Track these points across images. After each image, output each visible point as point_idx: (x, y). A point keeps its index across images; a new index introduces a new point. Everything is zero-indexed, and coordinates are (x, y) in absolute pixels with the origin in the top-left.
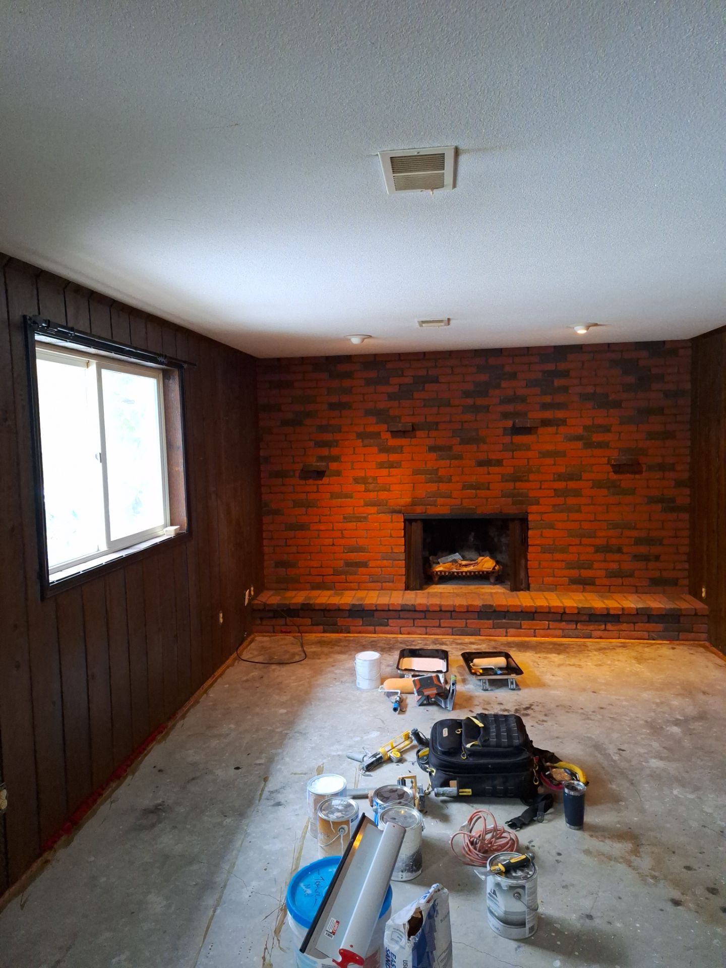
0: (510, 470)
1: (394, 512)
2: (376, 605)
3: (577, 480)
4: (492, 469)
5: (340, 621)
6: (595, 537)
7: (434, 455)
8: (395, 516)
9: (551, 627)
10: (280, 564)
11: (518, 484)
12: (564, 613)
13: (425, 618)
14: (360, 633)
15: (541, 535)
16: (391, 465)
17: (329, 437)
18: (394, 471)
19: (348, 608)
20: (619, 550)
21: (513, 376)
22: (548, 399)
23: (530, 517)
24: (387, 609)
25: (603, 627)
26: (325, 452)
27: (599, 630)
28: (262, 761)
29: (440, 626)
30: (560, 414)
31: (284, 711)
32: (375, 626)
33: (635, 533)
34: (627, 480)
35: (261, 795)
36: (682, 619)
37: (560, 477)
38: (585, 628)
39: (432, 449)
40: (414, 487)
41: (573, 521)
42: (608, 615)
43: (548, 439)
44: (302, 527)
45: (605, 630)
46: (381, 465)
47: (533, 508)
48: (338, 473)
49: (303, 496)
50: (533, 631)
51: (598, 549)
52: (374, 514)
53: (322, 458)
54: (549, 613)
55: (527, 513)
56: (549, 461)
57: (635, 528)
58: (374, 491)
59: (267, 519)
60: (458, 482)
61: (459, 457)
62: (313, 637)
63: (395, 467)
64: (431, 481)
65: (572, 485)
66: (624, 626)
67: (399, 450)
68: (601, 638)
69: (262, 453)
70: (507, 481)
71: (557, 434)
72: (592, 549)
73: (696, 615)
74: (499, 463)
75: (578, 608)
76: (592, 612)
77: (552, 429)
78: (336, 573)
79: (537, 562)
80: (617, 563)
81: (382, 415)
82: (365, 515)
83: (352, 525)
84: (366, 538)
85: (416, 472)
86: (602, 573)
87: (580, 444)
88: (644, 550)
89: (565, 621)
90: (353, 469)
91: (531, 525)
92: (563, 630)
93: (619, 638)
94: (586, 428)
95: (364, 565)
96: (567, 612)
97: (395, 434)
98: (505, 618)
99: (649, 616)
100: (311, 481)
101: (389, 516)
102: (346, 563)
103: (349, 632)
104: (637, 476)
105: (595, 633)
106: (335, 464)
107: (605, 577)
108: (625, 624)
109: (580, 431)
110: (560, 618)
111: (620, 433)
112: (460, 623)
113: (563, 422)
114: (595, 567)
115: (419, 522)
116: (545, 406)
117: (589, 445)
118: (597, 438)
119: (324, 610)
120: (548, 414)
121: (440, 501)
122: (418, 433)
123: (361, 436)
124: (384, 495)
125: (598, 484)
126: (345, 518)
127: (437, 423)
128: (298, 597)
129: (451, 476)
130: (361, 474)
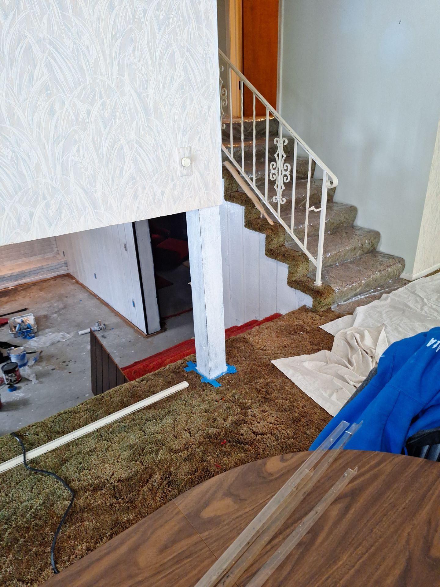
75: (10, 274)
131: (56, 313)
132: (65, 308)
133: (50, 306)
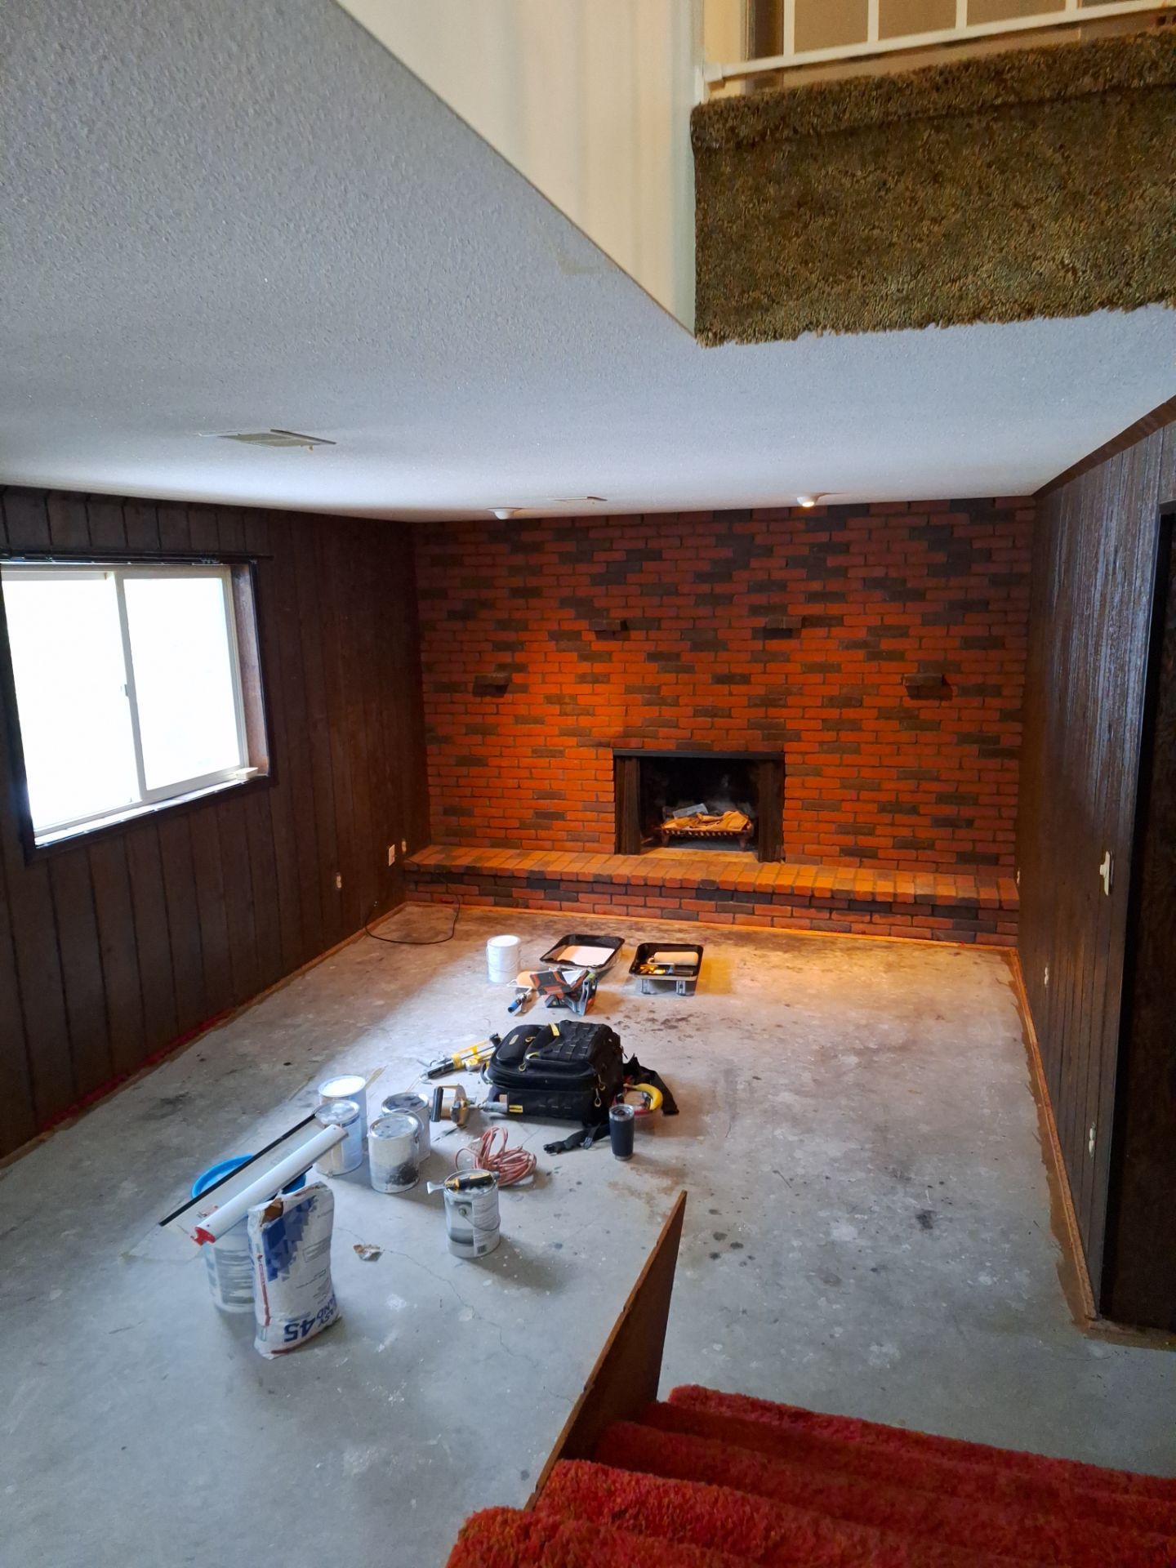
0: (761, 691)
1: (600, 745)
2: (561, 874)
3: (856, 707)
4: (735, 688)
5: (516, 892)
6: (880, 790)
7: (653, 666)
8: (601, 750)
9: (795, 914)
10: (449, 811)
11: (772, 711)
12: (812, 896)
13: (626, 894)
14: (541, 908)
15: (803, 784)
16: (596, 680)
17: (510, 636)
18: (600, 688)
19: (524, 875)
20: (914, 810)
21: (768, 551)
22: (816, 586)
23: (788, 759)
24: (575, 879)
25: (868, 918)
26: (506, 657)
27: (862, 922)
28: (318, 1058)
29: (645, 906)
30: (835, 609)
31: (381, 1002)
32: (561, 900)
33: (936, 787)
34: (928, 709)
35: (295, 1095)
36: (980, 913)
37: (832, 702)
38: (843, 918)
39: (653, 657)
40: (626, 711)
41: (847, 766)
42: (874, 902)
43: (816, 645)
44: (479, 761)
45: (871, 922)
46: (583, 679)
47: (789, 746)
48: (524, 689)
49: (479, 719)
50: (770, 918)
51: (883, 809)
52: (573, 747)
53: (502, 667)
54: (792, 895)
55: (783, 753)
56: (817, 678)
57: (938, 779)
58: (573, 715)
59: (432, 748)
60: (687, 705)
61: (689, 669)
62: (477, 911)
63: (602, 682)
64: (649, 703)
65: (850, 713)
66: (898, 919)
67: (608, 656)
68: (864, 933)
69: (424, 657)
70: (756, 705)
71: (828, 637)
72: (873, 807)
73: (1001, 908)
74: (745, 679)
75: (832, 891)
76: (852, 897)
77: (822, 632)
78: (523, 826)
79: (797, 823)
80: (910, 829)
81: (585, 607)
82: (562, 748)
83: (544, 762)
84: (563, 780)
85: (629, 690)
86: (889, 842)
87: (861, 654)
88: (949, 810)
89: (816, 908)
90: (544, 682)
91: (788, 770)
92: (811, 919)
93: (890, 935)
94: (870, 629)
95: (559, 816)
96: (817, 894)
97: (601, 634)
98: (732, 900)
99: (934, 906)
100: (488, 699)
101: (593, 751)
102: (536, 813)
103: (527, 907)
104: (944, 703)
105: (855, 927)
106: (522, 675)
107: (893, 847)
108: (899, 916)
109: (862, 634)
110: (807, 904)
111: (921, 638)
112: (672, 903)
113: (839, 621)
114: (878, 832)
115: (634, 761)
116: (813, 597)
117: (875, 655)
118: (886, 645)
119: (495, 876)
120: (817, 609)
121: (663, 731)
122: (634, 634)
123: (555, 636)
124: (585, 721)
125: (884, 714)
126: (534, 751)
127: (660, 620)
128: (465, 857)
129: (678, 696)
130: (553, 690)
131: (858, 1053)
132: (903, 1048)
133: (866, 1026)
